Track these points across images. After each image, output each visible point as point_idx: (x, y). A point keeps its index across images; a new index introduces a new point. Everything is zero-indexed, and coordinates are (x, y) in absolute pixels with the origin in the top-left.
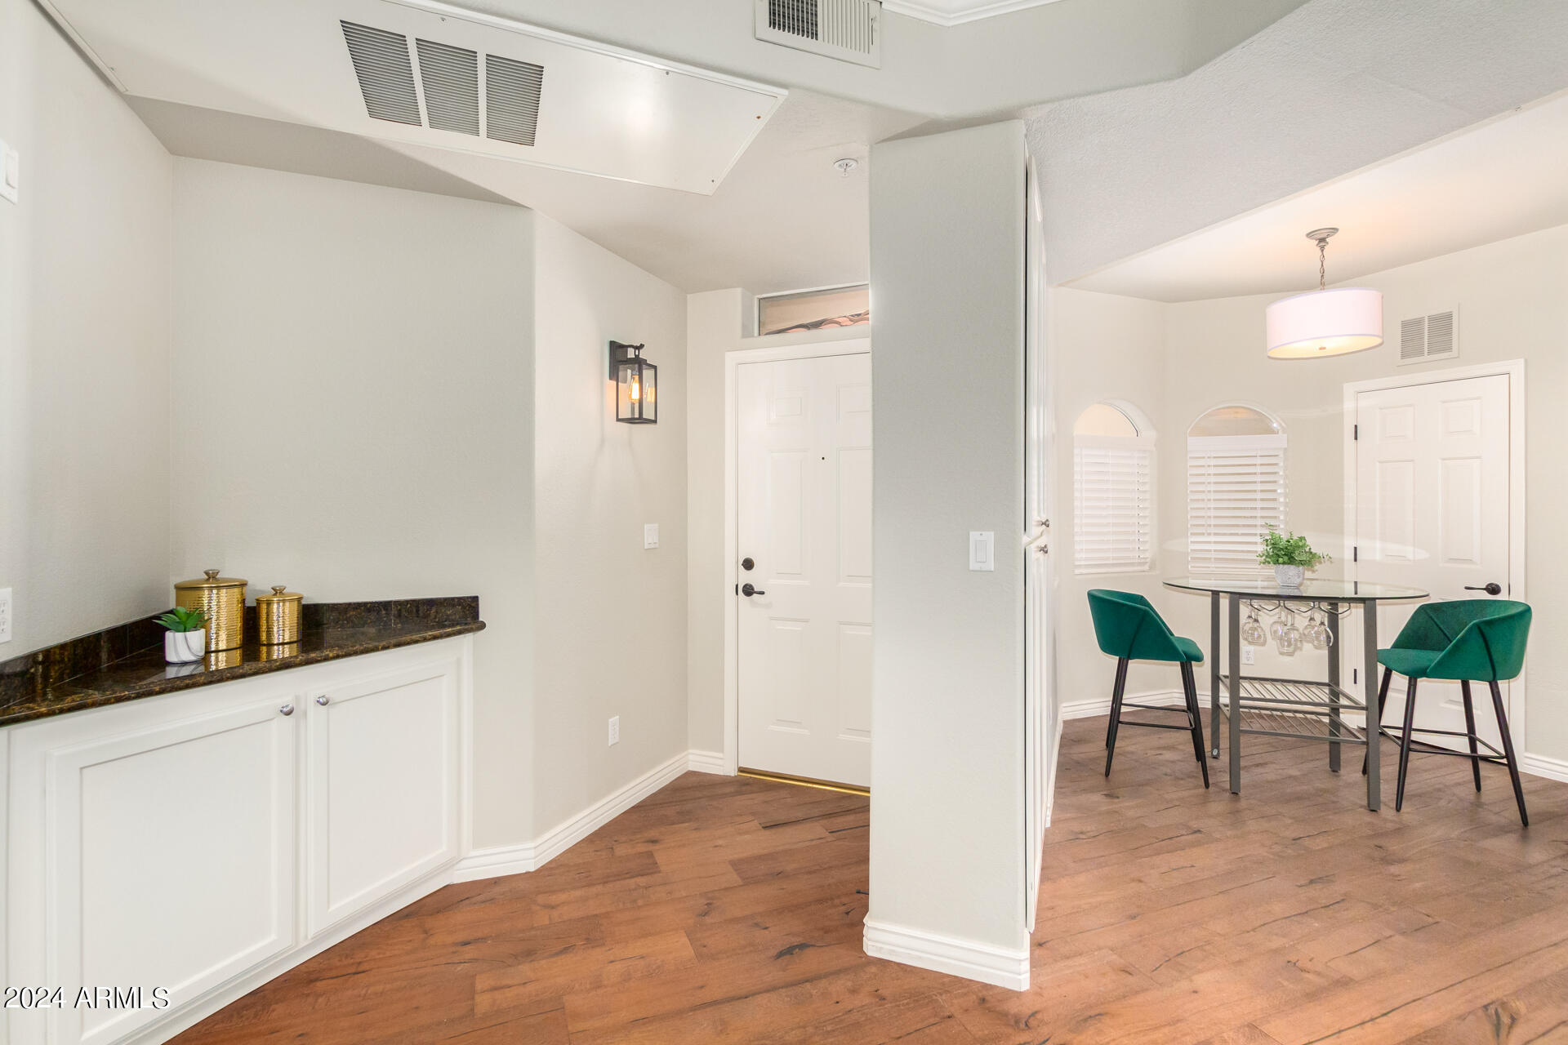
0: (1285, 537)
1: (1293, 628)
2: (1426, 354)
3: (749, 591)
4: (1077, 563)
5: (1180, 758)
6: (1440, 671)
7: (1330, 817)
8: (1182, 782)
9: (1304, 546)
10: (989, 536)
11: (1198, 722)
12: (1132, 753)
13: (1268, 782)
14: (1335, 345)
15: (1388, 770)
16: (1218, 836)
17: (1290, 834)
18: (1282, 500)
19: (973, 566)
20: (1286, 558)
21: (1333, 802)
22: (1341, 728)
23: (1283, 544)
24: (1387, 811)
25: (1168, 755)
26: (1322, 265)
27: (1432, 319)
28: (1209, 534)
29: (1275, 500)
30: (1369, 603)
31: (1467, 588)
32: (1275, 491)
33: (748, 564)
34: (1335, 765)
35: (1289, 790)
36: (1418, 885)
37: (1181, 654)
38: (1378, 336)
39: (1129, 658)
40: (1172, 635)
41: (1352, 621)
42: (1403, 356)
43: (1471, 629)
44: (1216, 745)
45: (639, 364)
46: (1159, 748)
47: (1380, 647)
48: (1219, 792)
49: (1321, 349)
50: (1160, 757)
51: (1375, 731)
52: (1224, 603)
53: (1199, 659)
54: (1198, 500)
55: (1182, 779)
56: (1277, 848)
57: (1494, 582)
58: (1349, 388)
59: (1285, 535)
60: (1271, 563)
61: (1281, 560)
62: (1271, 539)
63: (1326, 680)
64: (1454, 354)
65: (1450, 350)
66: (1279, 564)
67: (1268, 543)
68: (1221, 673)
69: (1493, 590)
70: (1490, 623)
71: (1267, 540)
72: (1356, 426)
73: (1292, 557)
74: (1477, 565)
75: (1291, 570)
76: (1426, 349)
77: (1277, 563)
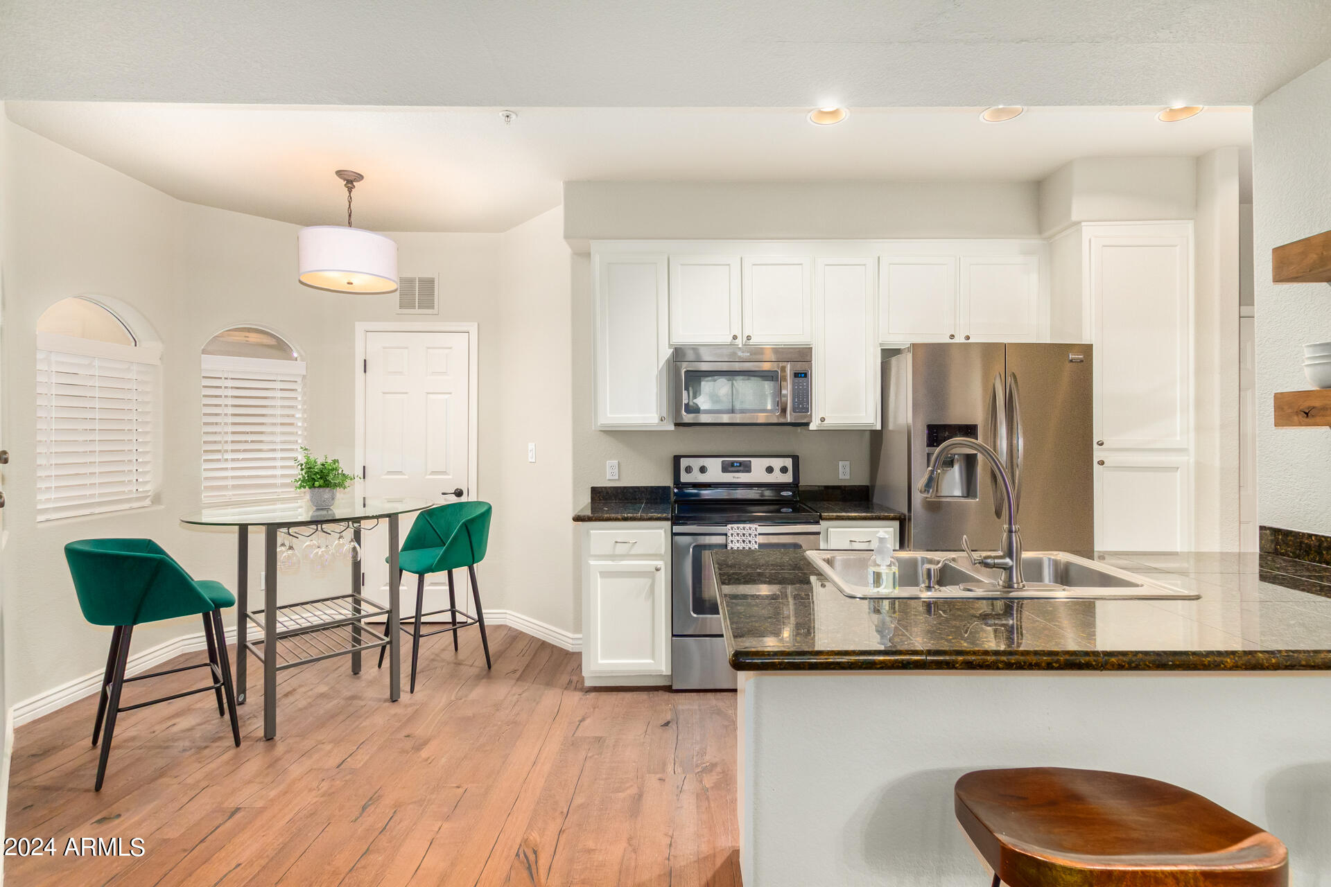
0: (319, 462)
4: (40, 508)
5: (198, 720)
6: (441, 565)
7: (364, 724)
8: (206, 752)
9: (336, 469)
11: (227, 678)
12: (133, 739)
13: (300, 710)
14: (360, 282)
16: (261, 805)
17: (333, 761)
18: (300, 424)
20: (322, 481)
21: (362, 707)
22: (362, 631)
23: (318, 467)
24: (405, 697)
25: (184, 723)
26: (350, 205)
27: (421, 280)
30: (392, 518)
31: (443, 494)
32: (293, 416)
34: (356, 668)
35: (322, 712)
36: (444, 760)
37: (206, 603)
38: (394, 281)
39: (135, 623)
40: (193, 580)
42: (401, 307)
43: (461, 526)
44: (242, 690)
46: (169, 718)
48: (252, 745)
49: (348, 283)
50: (175, 729)
53: (229, 604)
54: (212, 424)
55: (206, 747)
56: (325, 786)
57: (459, 488)
58: (360, 327)
59: (319, 459)
60: (307, 487)
61: (317, 484)
62: (306, 463)
63: (350, 592)
64: (435, 311)
65: (433, 307)
66: (315, 487)
67: (303, 467)
68: (249, 610)
69: (459, 493)
70: (472, 521)
71: (302, 465)
72: (365, 361)
73: (326, 480)
74: (445, 475)
75: (326, 493)
76: (417, 304)
77: (313, 486)
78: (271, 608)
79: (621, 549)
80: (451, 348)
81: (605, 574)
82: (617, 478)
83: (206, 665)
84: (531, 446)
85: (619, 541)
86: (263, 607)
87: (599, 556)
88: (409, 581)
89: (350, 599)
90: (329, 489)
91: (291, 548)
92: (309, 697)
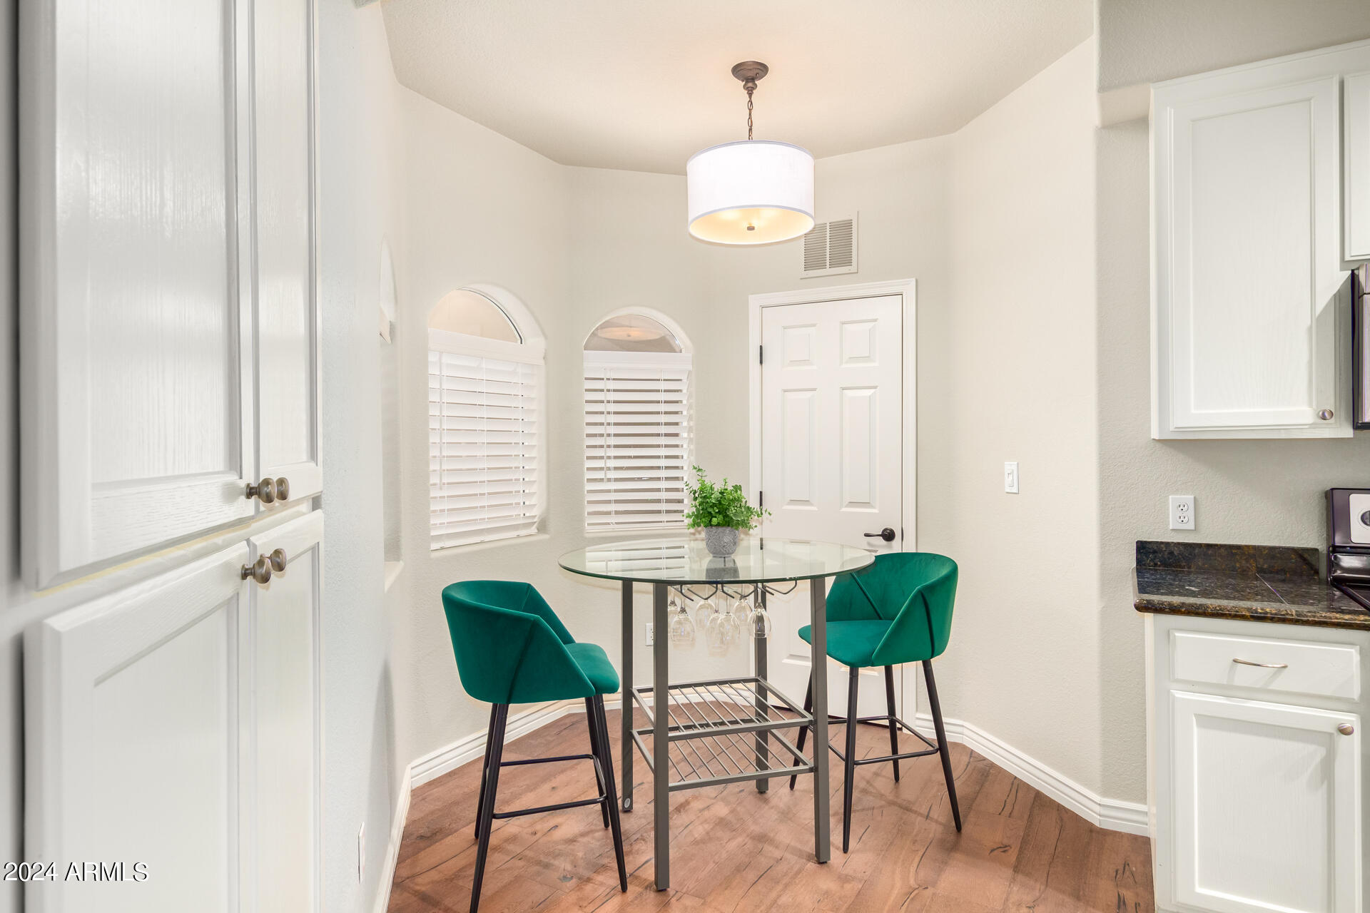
0: (718, 487)
2: (828, 266)
4: (433, 533)
5: (581, 828)
8: (590, 887)
9: (739, 500)
11: (611, 790)
12: (514, 839)
13: (696, 842)
18: (685, 435)
21: (778, 861)
23: (715, 497)
24: (837, 856)
26: (750, 116)
28: (609, 480)
29: (677, 435)
31: (867, 535)
35: (724, 854)
37: (586, 684)
42: (806, 269)
43: (915, 596)
44: (628, 793)
48: (641, 893)
49: (749, 229)
50: (557, 835)
53: (612, 690)
54: (595, 435)
55: (589, 879)
57: (889, 527)
58: (754, 302)
59: (717, 482)
60: (702, 525)
61: (715, 521)
62: (702, 490)
63: (752, 674)
64: (853, 268)
65: (849, 263)
66: (711, 525)
67: (697, 495)
68: (635, 687)
69: (888, 536)
70: (932, 588)
71: (695, 492)
72: (761, 347)
73: (726, 516)
74: (869, 507)
75: (726, 535)
76: (828, 262)
77: (709, 525)
78: (662, 688)
79: (1245, 676)
80: (875, 320)
81: (1208, 721)
82: (1193, 528)
83: (587, 756)
84: (1010, 466)
85: (1240, 658)
86: (651, 685)
87: (1193, 683)
88: (837, 672)
89: (752, 686)
90: (729, 528)
91: (683, 610)
92: (706, 821)
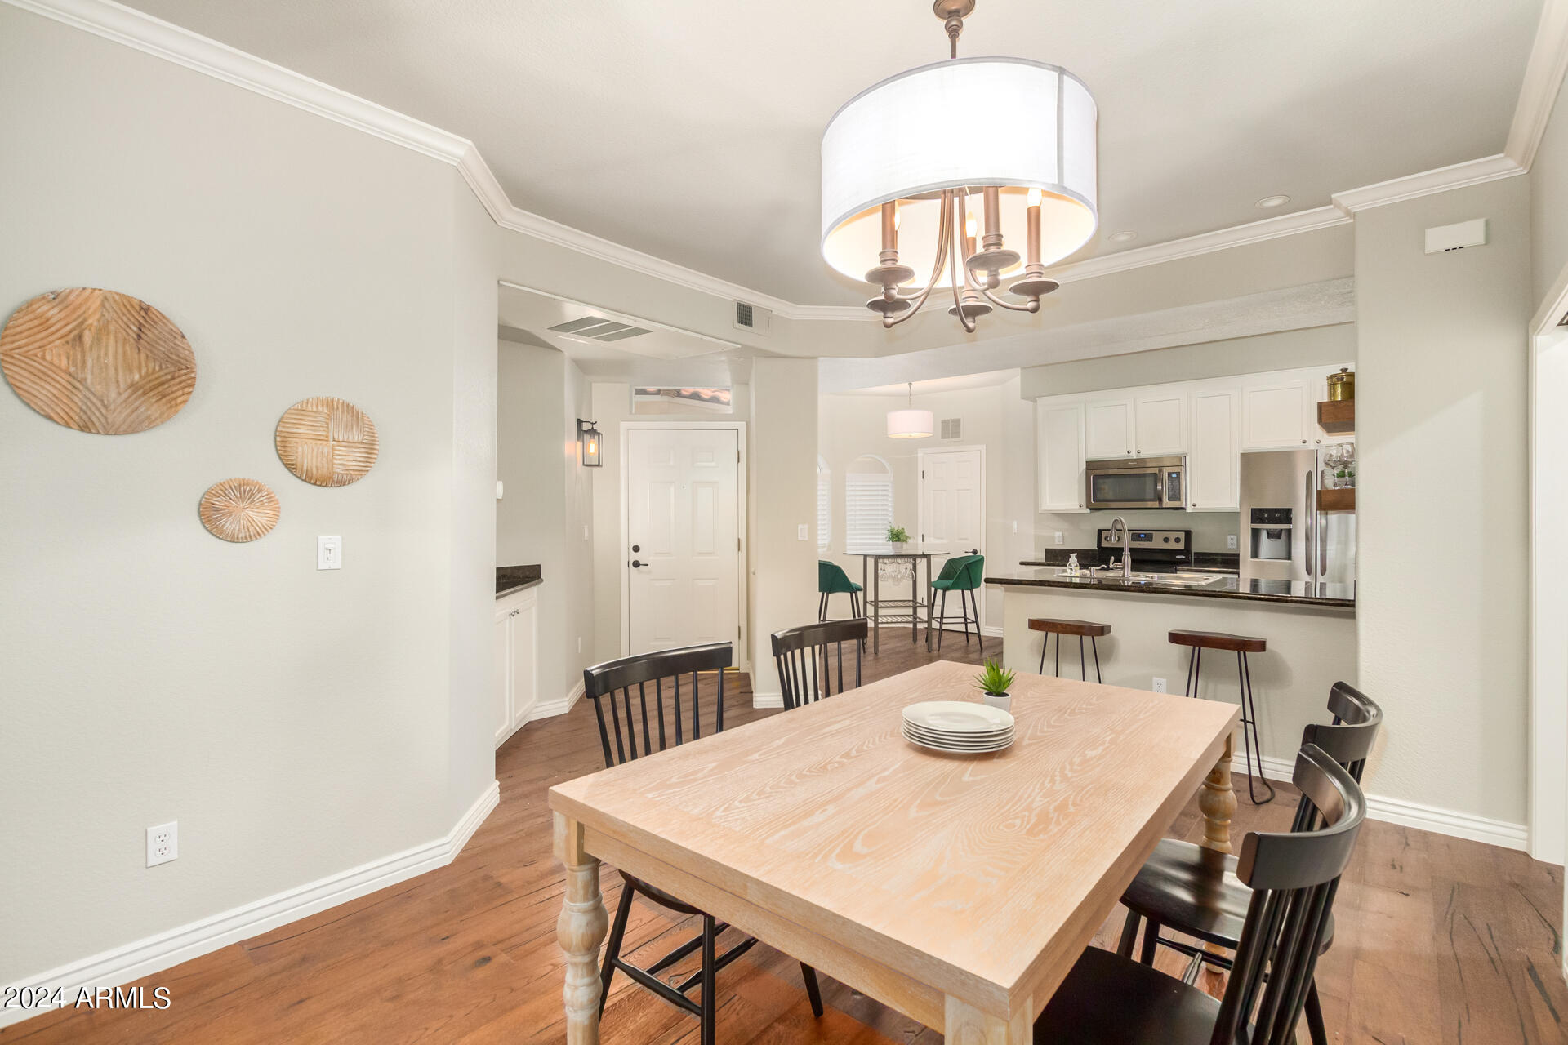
0: (896, 529)
1: (900, 572)
2: (951, 438)
3: (636, 564)
6: (953, 587)
7: (914, 656)
9: (904, 532)
10: (806, 526)
13: (890, 649)
14: (915, 435)
15: (935, 641)
19: (800, 539)
20: (897, 538)
23: (894, 533)
27: (953, 421)
30: (928, 557)
31: (966, 551)
33: (636, 549)
34: (915, 640)
37: (850, 588)
39: (830, 592)
40: (846, 579)
41: (922, 564)
42: (942, 440)
45: (593, 432)
47: (932, 580)
49: (910, 436)
51: (929, 629)
52: (871, 562)
53: (860, 589)
57: (975, 549)
58: (920, 452)
63: (912, 598)
65: (960, 437)
68: (868, 593)
69: (975, 552)
70: (971, 564)
71: (892, 530)
72: (923, 473)
74: (967, 540)
77: (894, 540)
78: (876, 590)
82: (1062, 543)
90: (901, 542)
91: (884, 567)
